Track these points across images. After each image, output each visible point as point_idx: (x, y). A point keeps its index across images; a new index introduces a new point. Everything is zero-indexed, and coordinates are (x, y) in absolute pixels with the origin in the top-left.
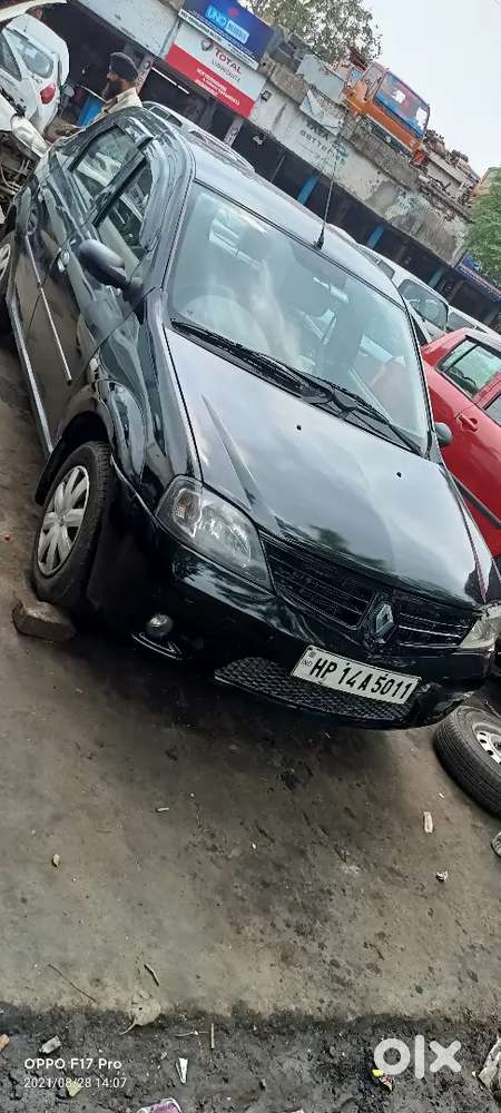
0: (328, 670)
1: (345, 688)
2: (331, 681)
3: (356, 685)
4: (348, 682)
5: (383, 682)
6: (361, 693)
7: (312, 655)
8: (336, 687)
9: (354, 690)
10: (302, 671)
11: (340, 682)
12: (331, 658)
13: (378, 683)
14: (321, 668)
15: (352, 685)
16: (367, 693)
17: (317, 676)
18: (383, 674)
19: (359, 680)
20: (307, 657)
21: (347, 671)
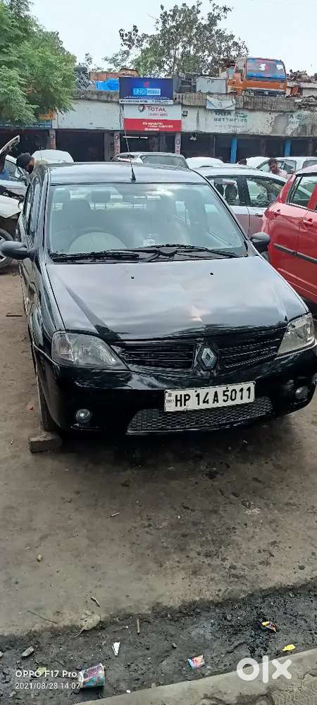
0: (185, 400)
1: (203, 406)
2: (192, 405)
3: (211, 401)
4: (204, 402)
5: (229, 393)
6: (216, 405)
7: (170, 395)
8: (197, 407)
9: (211, 405)
10: (170, 407)
11: (199, 404)
12: (183, 393)
13: (224, 395)
14: (181, 400)
15: (207, 402)
16: (221, 404)
17: (181, 406)
18: (224, 388)
19: (211, 398)
20: (167, 398)
21: (198, 396)
